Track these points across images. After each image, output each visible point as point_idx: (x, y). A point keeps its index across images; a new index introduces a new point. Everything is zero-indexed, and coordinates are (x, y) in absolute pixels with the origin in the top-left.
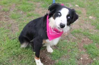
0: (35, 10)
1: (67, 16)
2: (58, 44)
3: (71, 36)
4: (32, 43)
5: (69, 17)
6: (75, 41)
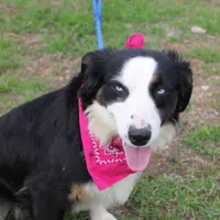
0: (23, 66)
1: (153, 89)
3: (185, 155)
6: (206, 176)
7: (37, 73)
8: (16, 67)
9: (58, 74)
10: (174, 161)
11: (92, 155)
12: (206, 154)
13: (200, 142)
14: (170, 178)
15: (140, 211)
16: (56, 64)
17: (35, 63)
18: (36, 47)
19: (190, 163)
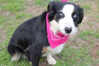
0: (26, 9)
2: (62, 52)
3: (78, 40)
4: (28, 52)
5: (75, 16)
6: (85, 47)
7: (31, 12)
8: (24, 9)
9: (38, 12)
10: (74, 42)
11: (50, 37)
12: (85, 40)
13: (83, 36)
14: (73, 47)
15: (63, 58)
16: (37, 9)
17: (31, 8)
18: (31, 3)
19: (80, 42)
